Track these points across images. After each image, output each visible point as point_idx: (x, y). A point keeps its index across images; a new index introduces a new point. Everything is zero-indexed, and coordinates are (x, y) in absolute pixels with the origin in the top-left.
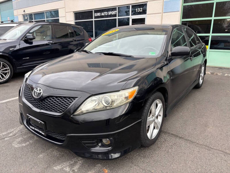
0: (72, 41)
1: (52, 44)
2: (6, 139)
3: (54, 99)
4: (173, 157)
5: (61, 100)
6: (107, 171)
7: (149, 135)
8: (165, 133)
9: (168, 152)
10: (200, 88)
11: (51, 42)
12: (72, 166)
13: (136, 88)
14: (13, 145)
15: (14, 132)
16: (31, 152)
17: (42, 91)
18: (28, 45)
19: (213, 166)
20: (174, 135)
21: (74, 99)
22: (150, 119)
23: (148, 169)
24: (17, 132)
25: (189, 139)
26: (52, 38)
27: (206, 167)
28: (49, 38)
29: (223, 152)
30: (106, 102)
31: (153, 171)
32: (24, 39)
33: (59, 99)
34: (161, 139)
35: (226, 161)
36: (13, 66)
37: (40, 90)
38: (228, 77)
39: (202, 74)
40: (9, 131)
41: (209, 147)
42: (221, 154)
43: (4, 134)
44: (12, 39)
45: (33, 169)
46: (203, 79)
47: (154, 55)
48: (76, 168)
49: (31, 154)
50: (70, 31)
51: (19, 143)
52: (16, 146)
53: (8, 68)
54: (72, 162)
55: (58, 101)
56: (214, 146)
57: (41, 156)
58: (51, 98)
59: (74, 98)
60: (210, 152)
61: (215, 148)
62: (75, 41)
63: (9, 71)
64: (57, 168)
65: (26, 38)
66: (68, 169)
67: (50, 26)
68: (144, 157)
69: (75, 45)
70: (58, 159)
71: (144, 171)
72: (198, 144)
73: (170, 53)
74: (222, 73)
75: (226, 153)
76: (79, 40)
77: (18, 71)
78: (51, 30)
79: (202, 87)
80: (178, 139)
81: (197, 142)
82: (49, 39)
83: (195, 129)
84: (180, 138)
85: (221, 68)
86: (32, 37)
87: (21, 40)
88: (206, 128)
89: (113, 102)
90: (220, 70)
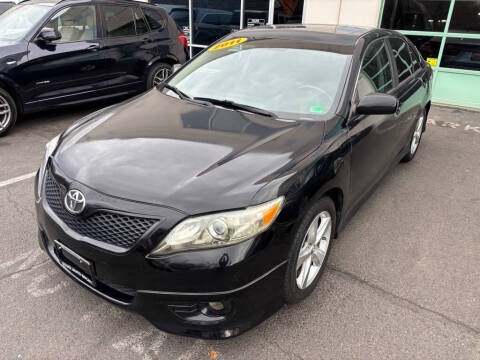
0: (143, 43)
1: (98, 49)
2: (13, 277)
3: (109, 218)
4: (345, 326)
5: (124, 222)
6: (215, 356)
7: (300, 281)
8: (334, 270)
9: (336, 314)
10: (411, 162)
11: (97, 44)
12: (148, 341)
13: (280, 200)
14: (29, 291)
15: (30, 261)
16: (66, 308)
17: (84, 200)
18: (46, 53)
19: (420, 348)
20: (349, 274)
21: (152, 223)
22: (305, 251)
23: (296, 351)
24: (34, 259)
25: (380, 284)
26: (99, 35)
27: (406, 349)
28: (90, 35)
29: (443, 316)
30: (217, 230)
31: (304, 357)
32: (36, 39)
33: (119, 220)
34: (325, 285)
35: (446, 337)
36: (16, 99)
37: (80, 198)
38: (471, 133)
39: (417, 133)
40: (18, 259)
41: (415, 305)
42: (438, 320)
43: (8, 264)
44: (11, 40)
45: (71, 348)
46: (419, 141)
47: (320, 112)
48: (156, 346)
49: (67, 312)
50: (137, 18)
51: (41, 286)
52: (35, 294)
53: (7, 105)
54: (148, 334)
55: (118, 223)
56: (425, 303)
57: (86, 317)
58: (104, 216)
59: (152, 221)
60: (417, 315)
61: (427, 307)
62: (150, 41)
63: (9, 110)
64: (119, 345)
65: (41, 36)
66: (139, 349)
67: (93, 8)
68: (289, 324)
69: (148, 51)
70: (120, 325)
71: (287, 357)
72: (395, 296)
73: (353, 108)
74: (459, 122)
75: (448, 319)
76: (158, 40)
77: (27, 110)
78: (95, 14)
79: (416, 158)
80: (356, 285)
81: (394, 292)
82: (91, 38)
83: (392, 261)
84: (362, 282)
85: (458, 110)
86: (53, 35)
87: (31, 41)
88: (413, 260)
89: (230, 231)
90: (457, 114)
